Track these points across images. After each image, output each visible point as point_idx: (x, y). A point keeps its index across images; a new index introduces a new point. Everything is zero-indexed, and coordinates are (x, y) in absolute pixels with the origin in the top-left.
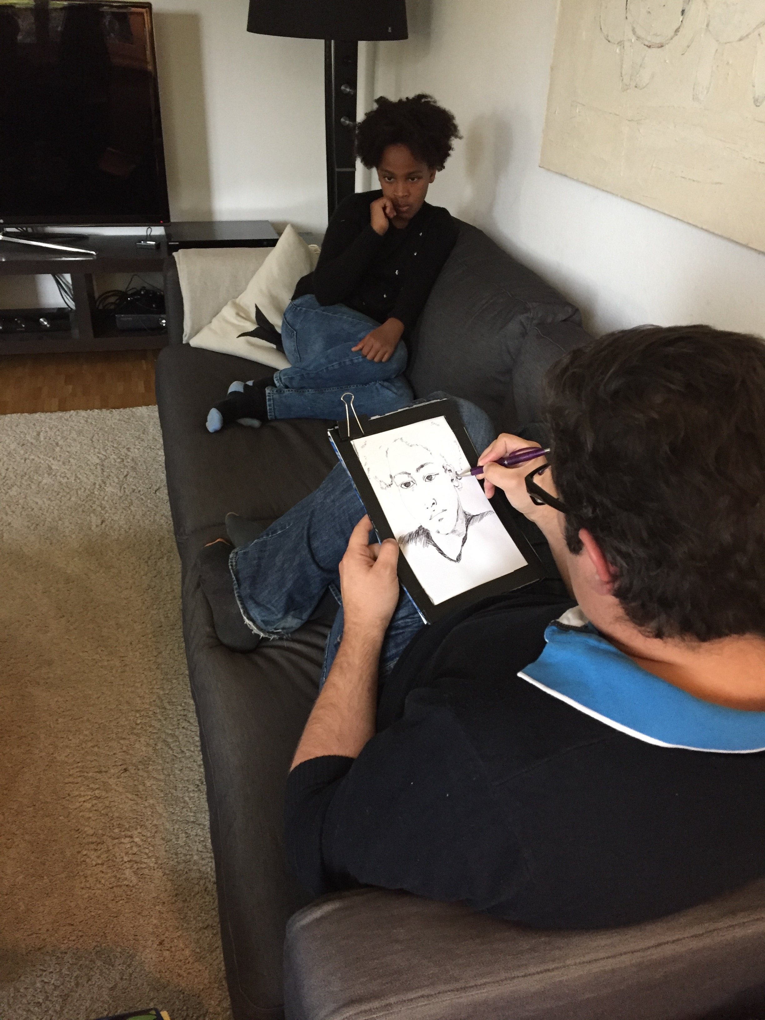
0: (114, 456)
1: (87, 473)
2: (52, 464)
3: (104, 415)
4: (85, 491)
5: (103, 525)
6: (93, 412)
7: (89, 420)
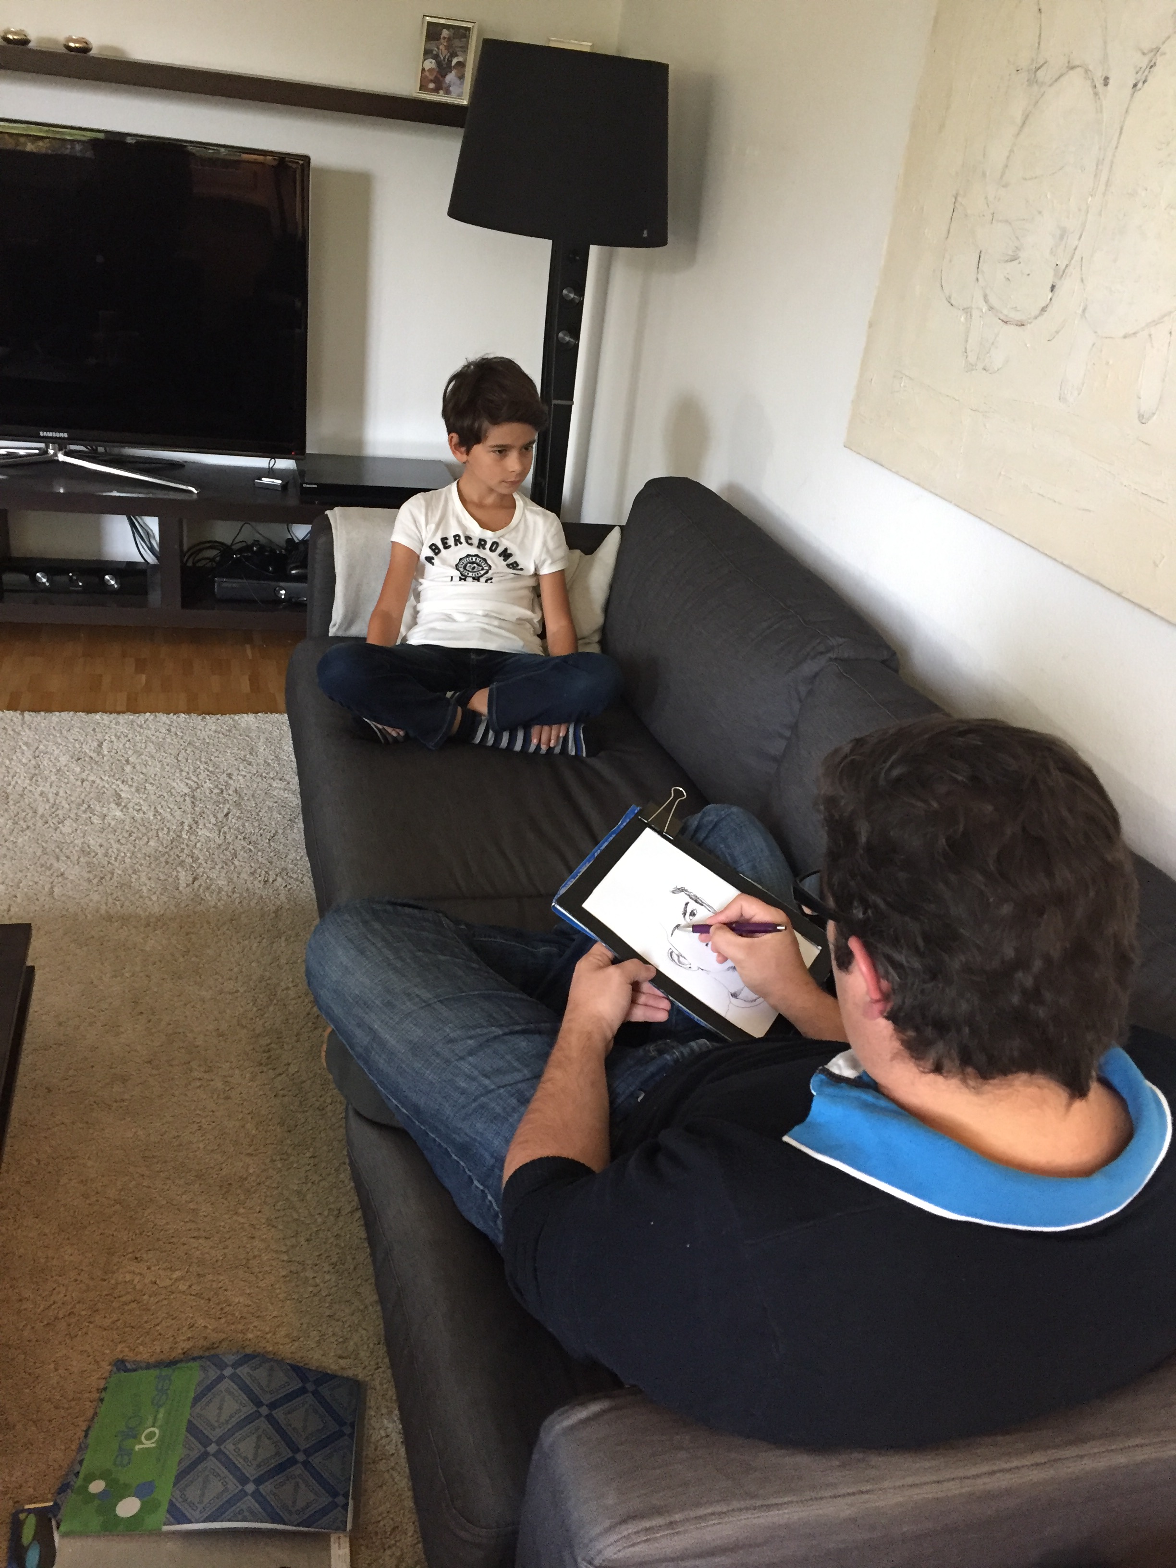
0: (208, 784)
1: (172, 806)
2: (122, 790)
3: (194, 723)
4: (168, 832)
5: (197, 884)
6: (178, 717)
7: (173, 730)
